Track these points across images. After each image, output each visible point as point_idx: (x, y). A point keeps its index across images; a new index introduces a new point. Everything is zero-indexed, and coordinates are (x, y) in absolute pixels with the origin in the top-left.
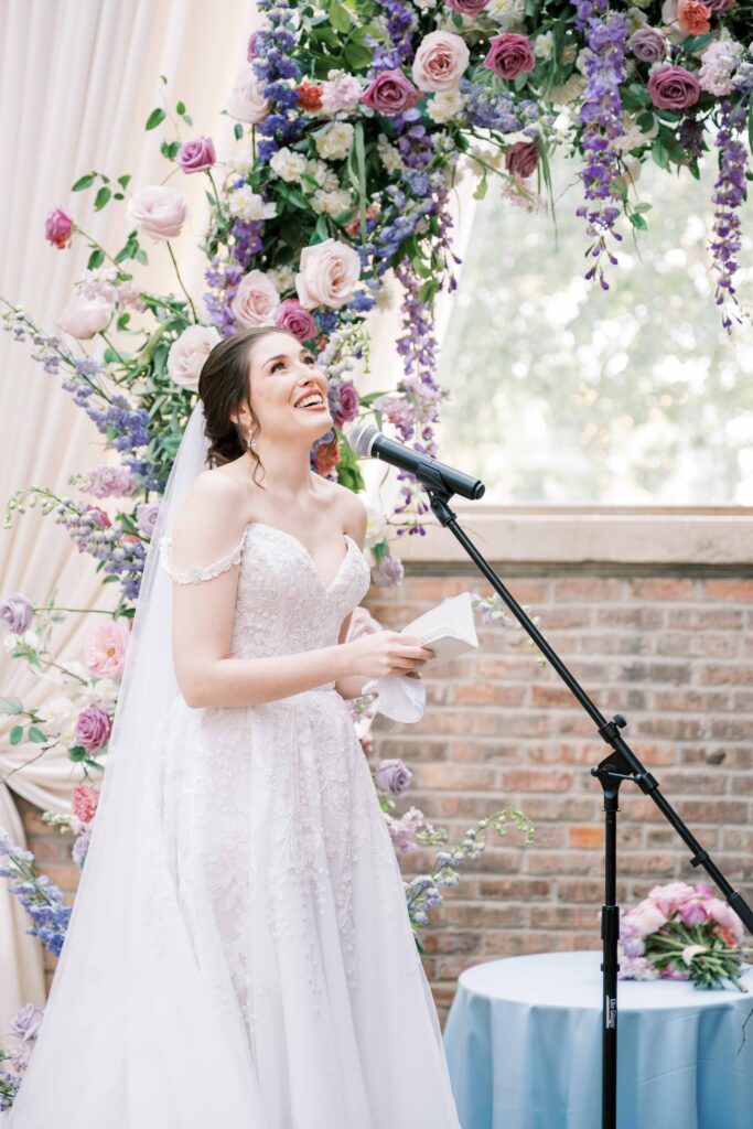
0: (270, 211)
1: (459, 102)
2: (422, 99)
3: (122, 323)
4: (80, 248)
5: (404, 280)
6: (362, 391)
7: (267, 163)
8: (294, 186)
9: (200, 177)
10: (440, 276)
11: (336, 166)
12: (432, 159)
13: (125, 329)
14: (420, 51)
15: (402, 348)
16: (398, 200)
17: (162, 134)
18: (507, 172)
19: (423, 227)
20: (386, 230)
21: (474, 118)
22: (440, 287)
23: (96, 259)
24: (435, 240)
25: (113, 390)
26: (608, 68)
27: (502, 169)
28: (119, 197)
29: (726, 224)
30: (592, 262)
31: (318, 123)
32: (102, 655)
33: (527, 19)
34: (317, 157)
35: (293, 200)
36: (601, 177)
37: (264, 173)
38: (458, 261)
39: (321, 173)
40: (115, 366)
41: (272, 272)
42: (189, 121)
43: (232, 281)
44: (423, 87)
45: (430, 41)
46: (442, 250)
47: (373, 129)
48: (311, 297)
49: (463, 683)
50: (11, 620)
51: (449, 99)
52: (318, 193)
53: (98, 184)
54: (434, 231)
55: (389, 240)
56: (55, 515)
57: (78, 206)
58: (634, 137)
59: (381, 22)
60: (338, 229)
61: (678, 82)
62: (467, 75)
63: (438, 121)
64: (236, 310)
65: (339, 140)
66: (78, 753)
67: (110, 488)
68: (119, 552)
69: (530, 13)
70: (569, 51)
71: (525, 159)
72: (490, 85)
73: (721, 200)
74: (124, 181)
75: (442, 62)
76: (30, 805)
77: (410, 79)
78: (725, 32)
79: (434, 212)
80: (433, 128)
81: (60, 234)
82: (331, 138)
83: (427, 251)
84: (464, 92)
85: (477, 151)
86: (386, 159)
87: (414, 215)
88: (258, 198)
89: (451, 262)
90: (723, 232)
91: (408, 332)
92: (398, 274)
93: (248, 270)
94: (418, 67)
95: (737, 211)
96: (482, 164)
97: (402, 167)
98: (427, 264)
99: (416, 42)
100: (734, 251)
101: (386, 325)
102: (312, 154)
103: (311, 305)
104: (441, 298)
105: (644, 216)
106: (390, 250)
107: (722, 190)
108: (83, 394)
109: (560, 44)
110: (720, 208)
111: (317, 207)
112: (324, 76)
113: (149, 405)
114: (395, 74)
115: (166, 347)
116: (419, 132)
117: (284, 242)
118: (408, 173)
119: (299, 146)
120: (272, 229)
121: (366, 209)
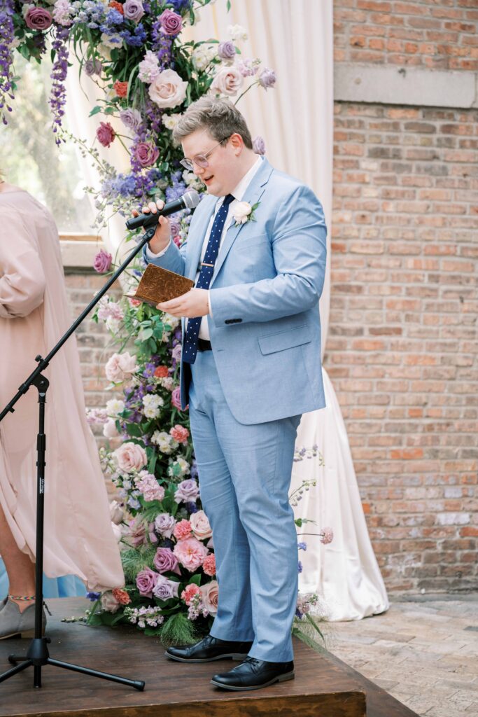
26: (5, 6)
29: (57, 90)
58: (16, 42)
61: (41, 16)
73: (56, 77)
90: (57, 94)
95: (64, 83)
100: (63, 104)
105: (16, 83)
107: (56, 72)
110: (55, 81)
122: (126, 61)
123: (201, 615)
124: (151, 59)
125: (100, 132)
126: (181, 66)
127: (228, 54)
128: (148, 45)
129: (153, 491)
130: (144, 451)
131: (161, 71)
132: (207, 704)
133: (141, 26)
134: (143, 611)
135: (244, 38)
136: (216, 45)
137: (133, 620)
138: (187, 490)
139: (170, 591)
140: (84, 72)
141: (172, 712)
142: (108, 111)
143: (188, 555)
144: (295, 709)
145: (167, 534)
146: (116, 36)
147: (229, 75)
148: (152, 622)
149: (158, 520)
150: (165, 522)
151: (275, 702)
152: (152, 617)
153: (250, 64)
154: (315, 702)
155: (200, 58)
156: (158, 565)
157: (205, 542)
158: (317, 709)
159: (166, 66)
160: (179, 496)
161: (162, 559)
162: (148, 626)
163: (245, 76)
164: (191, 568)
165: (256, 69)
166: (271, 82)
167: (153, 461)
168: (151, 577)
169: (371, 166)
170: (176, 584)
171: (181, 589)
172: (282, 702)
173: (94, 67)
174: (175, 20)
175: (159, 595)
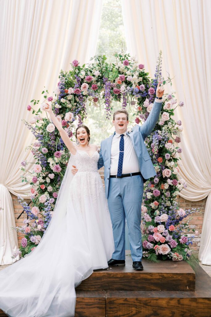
0: (60, 107)
1: (87, 92)
2: (82, 92)
3: (37, 121)
4: (32, 110)
5: (79, 116)
6: (73, 132)
7: (60, 100)
8: (64, 103)
9: (51, 102)
10: (84, 116)
11: (70, 101)
12: (83, 100)
13: (38, 122)
14: (82, 86)
16: (78, 106)
17: (44, 94)
18: (93, 102)
19: (82, 109)
20: (77, 110)
21: (89, 95)
22: (84, 117)
23: (34, 112)
24: (83, 111)
25: (38, 132)
26: (108, 89)
27: (93, 101)
28: (37, 103)
30: (107, 116)
31: (68, 94)
32: (37, 169)
33: (96, 80)
34: (67, 99)
35: (64, 105)
36: (107, 102)
37: (60, 102)
38: (87, 114)
39: (68, 102)
40: (37, 128)
41: (60, 115)
42: (48, 93)
44: (82, 91)
45: (84, 84)
46: (84, 112)
47: (75, 95)
48: (67, 120)
50: (23, 164)
51: (86, 92)
52: (67, 104)
53: (34, 101)
54: (83, 110)
55: (77, 111)
56: (31, 150)
57: (31, 105)
58: (111, 97)
59: (76, 80)
60: (70, 110)
61: (117, 91)
62: (89, 89)
63: (84, 95)
65: (70, 97)
66: (31, 184)
67: (37, 145)
68: (39, 155)
69: (97, 80)
70: (102, 85)
71: (96, 100)
72: (92, 90)
73: (123, 106)
74: (38, 101)
75: (85, 87)
77: (80, 89)
78: (124, 83)
79: (83, 107)
80: (83, 96)
81: (29, 109)
82: (69, 97)
84: (88, 91)
85: (89, 98)
86: (77, 100)
87: (81, 108)
88: (59, 105)
89: (86, 114)
91: (79, 123)
92: (78, 115)
93: (57, 115)
94: (81, 88)
96: (90, 100)
97: (79, 101)
98: (82, 114)
99: (81, 84)
101: (76, 123)
102: (66, 99)
103: (67, 121)
104: (84, 119)
105: (113, 108)
106: (77, 113)
107: (123, 104)
108: (34, 133)
109: (101, 84)
110: (123, 107)
111: (67, 106)
112: (68, 88)
113: (42, 134)
114: (78, 89)
115: (46, 126)
116: (81, 96)
117: (62, 111)
118: (80, 102)
119: (65, 98)
120: (60, 109)
121: (74, 107)
122: (141, 101)
123: (159, 254)
124: (147, 100)
125: (136, 120)
127: (170, 98)
128: (148, 97)
129: (148, 219)
130: (146, 208)
131: (150, 104)
132: (150, 273)
133: (145, 92)
135: (175, 93)
136: (167, 95)
138: (157, 219)
139: (151, 246)
140: (130, 104)
141: (141, 275)
142: (138, 114)
143: (157, 237)
144: (175, 277)
145: (152, 231)
146: (138, 95)
147: (168, 104)
149: (149, 227)
150: (151, 227)
151: (169, 274)
152: (147, 254)
153: (174, 101)
154: (181, 275)
156: (149, 240)
157: (161, 233)
158: (181, 277)
159: (152, 102)
160: (155, 221)
161: (150, 238)
162: (145, 256)
163: (173, 104)
164: (157, 241)
165: (176, 102)
166: (182, 105)
167: (150, 211)
168: (146, 243)
170: (152, 245)
171: (154, 246)
172: (171, 274)
173: (133, 103)
174: (153, 90)
175: (148, 248)
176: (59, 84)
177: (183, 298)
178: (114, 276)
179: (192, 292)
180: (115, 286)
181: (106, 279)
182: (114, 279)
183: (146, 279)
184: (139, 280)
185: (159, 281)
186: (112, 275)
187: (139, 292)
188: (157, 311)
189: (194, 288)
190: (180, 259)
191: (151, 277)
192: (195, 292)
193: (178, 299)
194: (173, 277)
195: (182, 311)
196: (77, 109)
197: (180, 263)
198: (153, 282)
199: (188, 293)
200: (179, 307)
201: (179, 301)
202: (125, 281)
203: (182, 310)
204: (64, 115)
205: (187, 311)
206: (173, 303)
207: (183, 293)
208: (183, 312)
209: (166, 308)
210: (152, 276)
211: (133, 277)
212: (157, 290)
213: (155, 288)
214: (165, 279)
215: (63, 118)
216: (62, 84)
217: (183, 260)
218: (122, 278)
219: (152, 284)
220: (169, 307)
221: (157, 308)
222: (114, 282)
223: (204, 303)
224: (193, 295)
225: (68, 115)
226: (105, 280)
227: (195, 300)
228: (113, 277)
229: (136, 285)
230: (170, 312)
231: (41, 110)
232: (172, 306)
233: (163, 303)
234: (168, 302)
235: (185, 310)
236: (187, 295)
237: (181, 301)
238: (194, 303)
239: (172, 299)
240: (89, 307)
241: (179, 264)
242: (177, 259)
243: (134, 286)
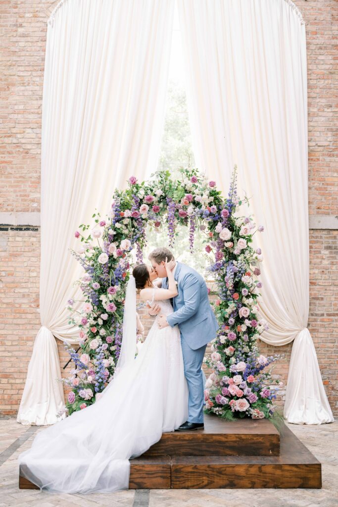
0: (115, 233)
1: (147, 215)
2: (141, 215)
3: (87, 251)
4: (80, 238)
5: (137, 244)
6: (130, 263)
7: (114, 225)
8: (119, 229)
9: (103, 227)
10: (144, 244)
11: (126, 225)
12: (142, 225)
14: (141, 207)
15: (137, 256)
16: (137, 231)
17: (96, 218)
19: (141, 236)
20: (135, 237)
21: (150, 218)
23: (83, 239)
24: (143, 238)
25: (88, 263)
26: (172, 211)
27: (154, 225)
28: (87, 229)
29: (191, 235)
30: (170, 243)
31: (123, 218)
32: (86, 309)
33: (158, 201)
35: (119, 231)
36: (172, 227)
37: (114, 227)
38: (147, 242)
39: (124, 227)
40: (87, 258)
41: (115, 243)
42: (100, 216)
43: (108, 245)
44: (141, 213)
45: (143, 206)
46: (144, 240)
47: (132, 219)
48: (123, 248)
49: (144, 315)
50: (70, 303)
51: (145, 215)
52: (123, 230)
53: (83, 226)
54: (142, 236)
55: (135, 238)
56: (80, 285)
57: (80, 230)
58: (176, 221)
59: (133, 201)
60: (127, 236)
61: (184, 213)
62: (149, 211)
64: (109, 250)
65: (126, 221)
66: (80, 326)
67: (87, 280)
68: (90, 291)
70: (165, 206)
71: (158, 224)
72: (152, 213)
73: (191, 231)
74: (88, 226)
75: (144, 209)
76: (58, 339)
77: (139, 212)
78: (191, 204)
79: (143, 233)
80: (143, 219)
81: (77, 236)
83: (141, 240)
84: (148, 214)
85: (150, 222)
86: (134, 224)
87: (139, 234)
88: (113, 231)
90: (191, 237)
91: (138, 253)
93: (111, 243)
94: (140, 210)
95: (193, 233)
96: (150, 224)
98: (141, 242)
99: (140, 205)
100: (193, 240)
101: (134, 252)
102: (122, 223)
103: (123, 250)
104: (144, 247)
105: (178, 234)
106: (135, 240)
107: (191, 229)
108: (83, 264)
109: (164, 205)
110: (190, 233)
111: (123, 232)
112: (124, 209)
113: (93, 266)
114: (137, 211)
115: (97, 256)
116: (140, 220)
117: (117, 237)
118: (138, 227)
119: (120, 222)
120: (115, 236)
121: (132, 233)
122: (213, 226)
123: (235, 410)
124: (220, 224)
125: (206, 248)
126: (232, 228)
127: (247, 221)
128: (220, 220)
129: (222, 368)
130: (220, 355)
131: (223, 229)
132: (225, 435)
133: (217, 214)
134: (217, 408)
135: (253, 215)
136: (244, 218)
137: (214, 412)
138: (234, 368)
139: (225, 401)
140: (200, 229)
142: (208, 241)
143: (233, 390)
144: (255, 438)
145: (226, 383)
146: (209, 218)
147: (245, 229)
148: (221, 413)
149: (223, 379)
150: (226, 378)
151: (248, 436)
152: (221, 411)
153: (252, 225)
154: (262, 437)
155: (238, 223)
156: (223, 393)
157: (238, 386)
158: (262, 439)
159: (226, 227)
160: (231, 370)
161: (224, 391)
162: (219, 414)
163: (251, 229)
164: (233, 394)
165: (255, 226)
166: (262, 230)
167: (224, 358)
168: (220, 397)
169: (326, 253)
170: (227, 399)
171: (229, 401)
172: (251, 436)
173: (202, 228)
174: (226, 212)
175: (221, 403)
176: (113, 206)
177: (265, 465)
178: (182, 438)
179: (276, 457)
180: (183, 451)
181: (172, 441)
182: (181, 442)
183: (220, 442)
184: (212, 442)
185: (236, 444)
186: (178, 437)
187: (212, 457)
188: (234, 481)
189: (278, 452)
190: (261, 416)
191: (226, 440)
192: (280, 457)
193: (260, 466)
194: (253, 439)
195: (264, 481)
196: (135, 235)
197: (261, 421)
198: (228, 445)
199: (272, 458)
200: (260, 475)
201: (260, 468)
202: (195, 444)
203: (264, 479)
204: (120, 243)
205: (271, 481)
206: (253, 470)
207: (265, 459)
208: (266, 482)
209: (244, 476)
210: (227, 438)
211: (204, 439)
212: (234, 455)
213: (231, 453)
214: (243, 441)
215: (118, 247)
216: (116, 206)
217: (265, 418)
218: (191, 440)
219: (227, 447)
220: (248, 476)
221: (233, 477)
222: (181, 446)
223: (291, 470)
224: (277, 461)
225: (125, 243)
226: (170, 443)
227: (279, 467)
228: (180, 440)
229: (208, 449)
230: (250, 482)
231: (92, 237)
232: (252, 474)
233: (241, 471)
234: (247, 470)
235: (268, 480)
236: (270, 461)
237: (263, 469)
238: (278, 471)
239: (251, 466)
240: (150, 476)
241: (259, 423)
242: (258, 417)
243: (206, 451)
